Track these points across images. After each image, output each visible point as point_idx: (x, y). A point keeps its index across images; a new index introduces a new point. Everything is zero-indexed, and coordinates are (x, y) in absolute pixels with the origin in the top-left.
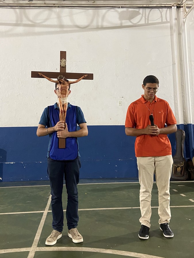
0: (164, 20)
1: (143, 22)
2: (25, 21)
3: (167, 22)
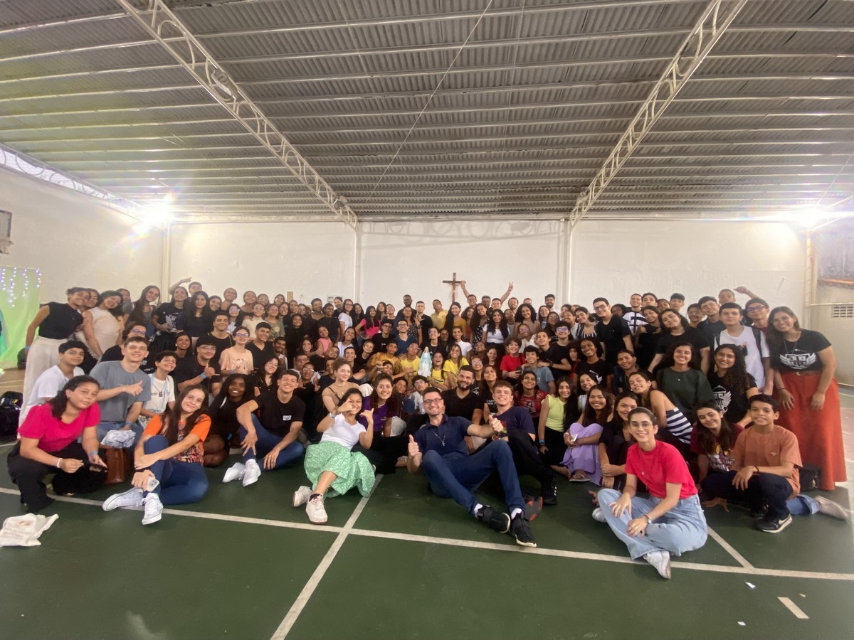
0: (553, 231)
1: (532, 233)
2: (431, 233)
3: (555, 233)
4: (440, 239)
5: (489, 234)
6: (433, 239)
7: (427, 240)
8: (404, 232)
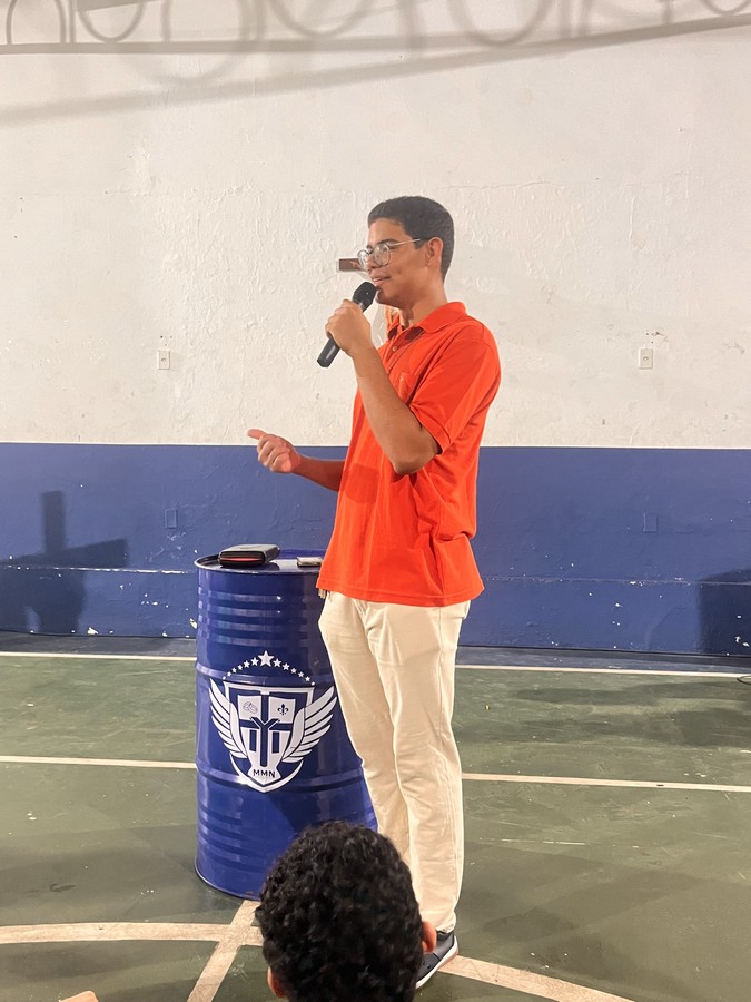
2: (275, 31)
4: (321, 62)
5: (552, 22)
6: (283, 61)
7: (257, 65)
8: (150, 30)
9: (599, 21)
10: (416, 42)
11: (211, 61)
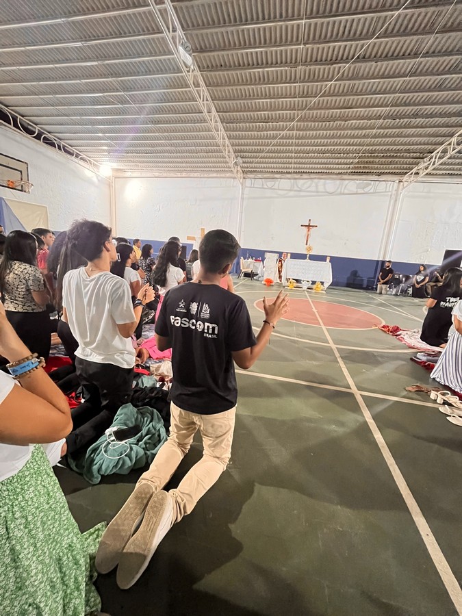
0: (387, 190)
1: (372, 191)
2: (296, 188)
3: (389, 192)
4: (302, 194)
5: (339, 190)
6: (296, 193)
7: (292, 193)
8: (276, 187)
9: (346, 191)
10: (317, 192)
11: (286, 192)
